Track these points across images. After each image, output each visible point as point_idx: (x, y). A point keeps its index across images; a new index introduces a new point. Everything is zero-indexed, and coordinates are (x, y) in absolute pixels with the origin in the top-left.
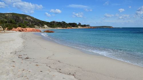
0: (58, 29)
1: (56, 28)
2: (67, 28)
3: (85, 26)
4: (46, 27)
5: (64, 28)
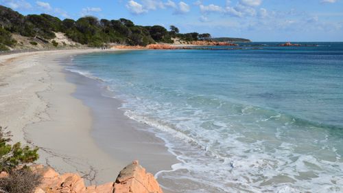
0: (113, 49)
1: (106, 47)
2: (148, 46)
3: (196, 40)
4: (64, 43)
5: (136, 45)
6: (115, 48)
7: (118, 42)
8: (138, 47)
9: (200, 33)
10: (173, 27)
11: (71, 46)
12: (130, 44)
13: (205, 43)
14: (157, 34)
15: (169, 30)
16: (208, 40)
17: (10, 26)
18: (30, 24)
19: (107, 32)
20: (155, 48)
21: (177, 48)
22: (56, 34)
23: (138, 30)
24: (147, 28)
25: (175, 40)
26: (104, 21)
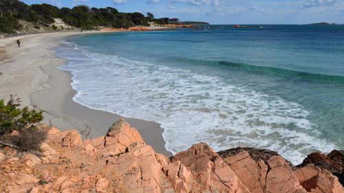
0: (102, 31)
1: (96, 29)
2: (130, 29)
3: (167, 23)
4: (62, 27)
5: (120, 28)
6: (103, 30)
7: (106, 25)
8: (122, 30)
9: (171, 18)
10: (149, 14)
11: (68, 29)
12: (115, 27)
13: (174, 26)
14: (137, 19)
15: (146, 16)
16: (176, 24)
17: (17, 14)
18: (33, 12)
19: (97, 17)
20: (135, 30)
21: (152, 30)
22: (55, 20)
23: (121, 16)
24: (129, 14)
25: (151, 23)
26: (94, 9)
